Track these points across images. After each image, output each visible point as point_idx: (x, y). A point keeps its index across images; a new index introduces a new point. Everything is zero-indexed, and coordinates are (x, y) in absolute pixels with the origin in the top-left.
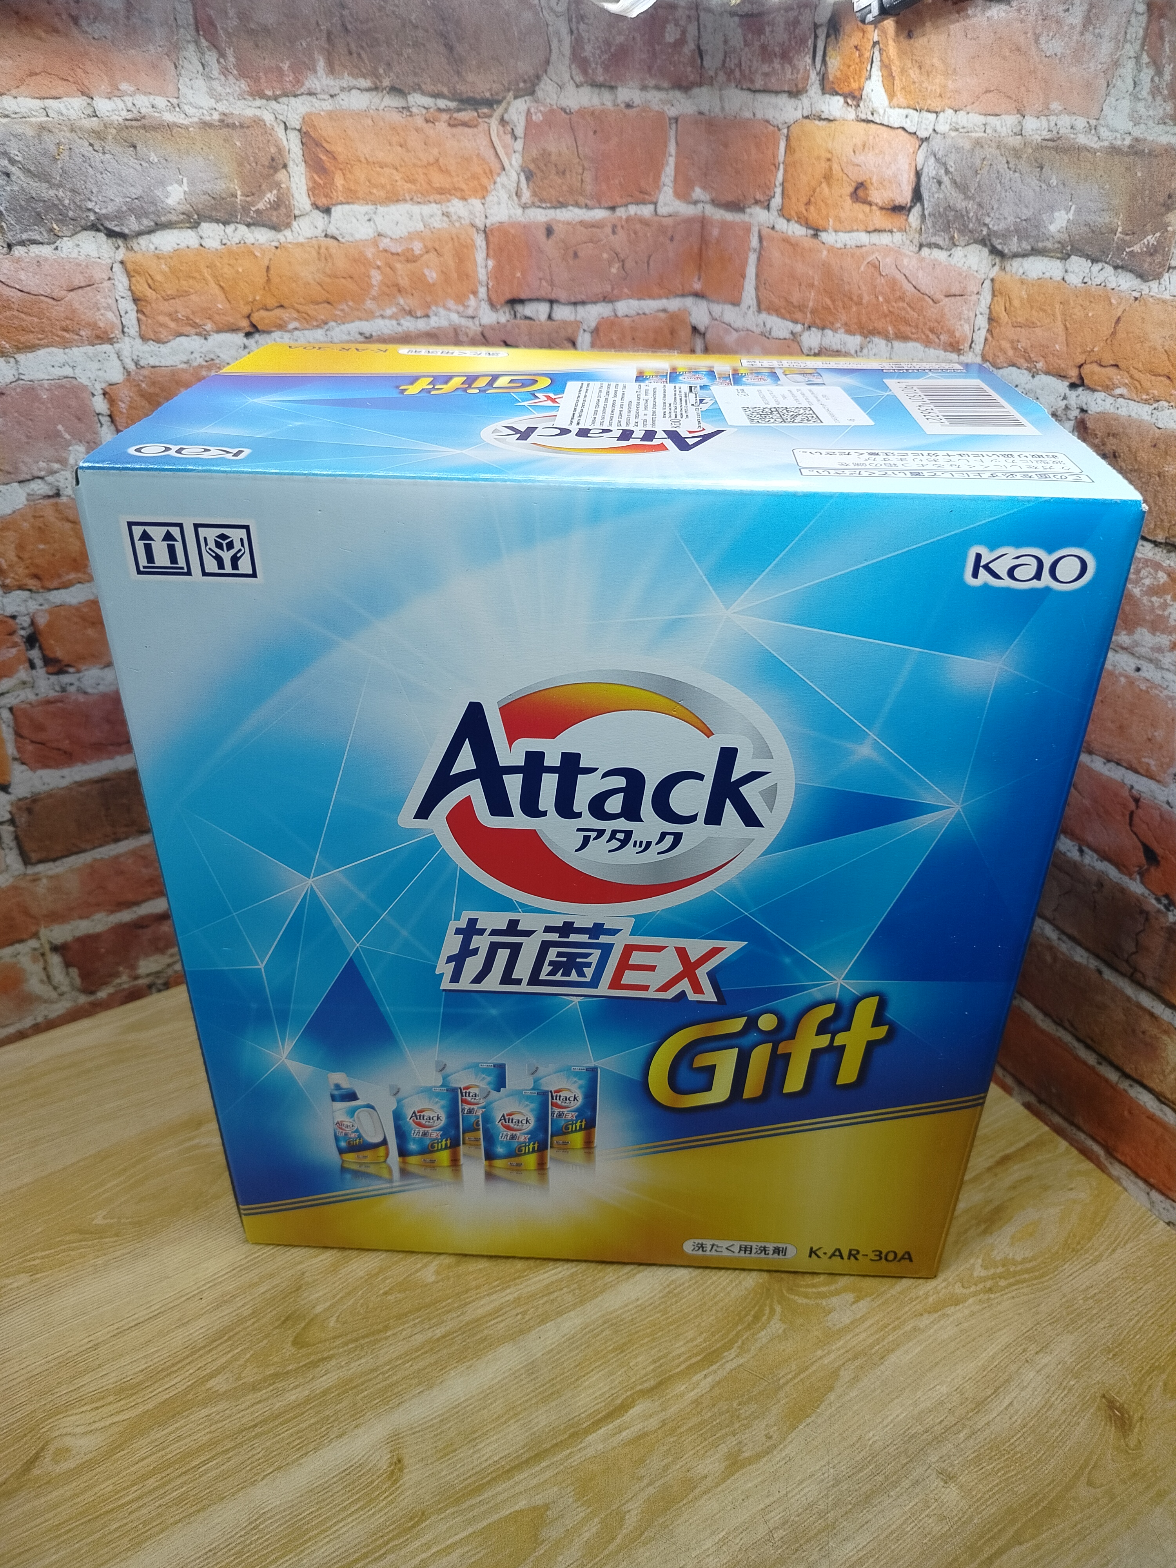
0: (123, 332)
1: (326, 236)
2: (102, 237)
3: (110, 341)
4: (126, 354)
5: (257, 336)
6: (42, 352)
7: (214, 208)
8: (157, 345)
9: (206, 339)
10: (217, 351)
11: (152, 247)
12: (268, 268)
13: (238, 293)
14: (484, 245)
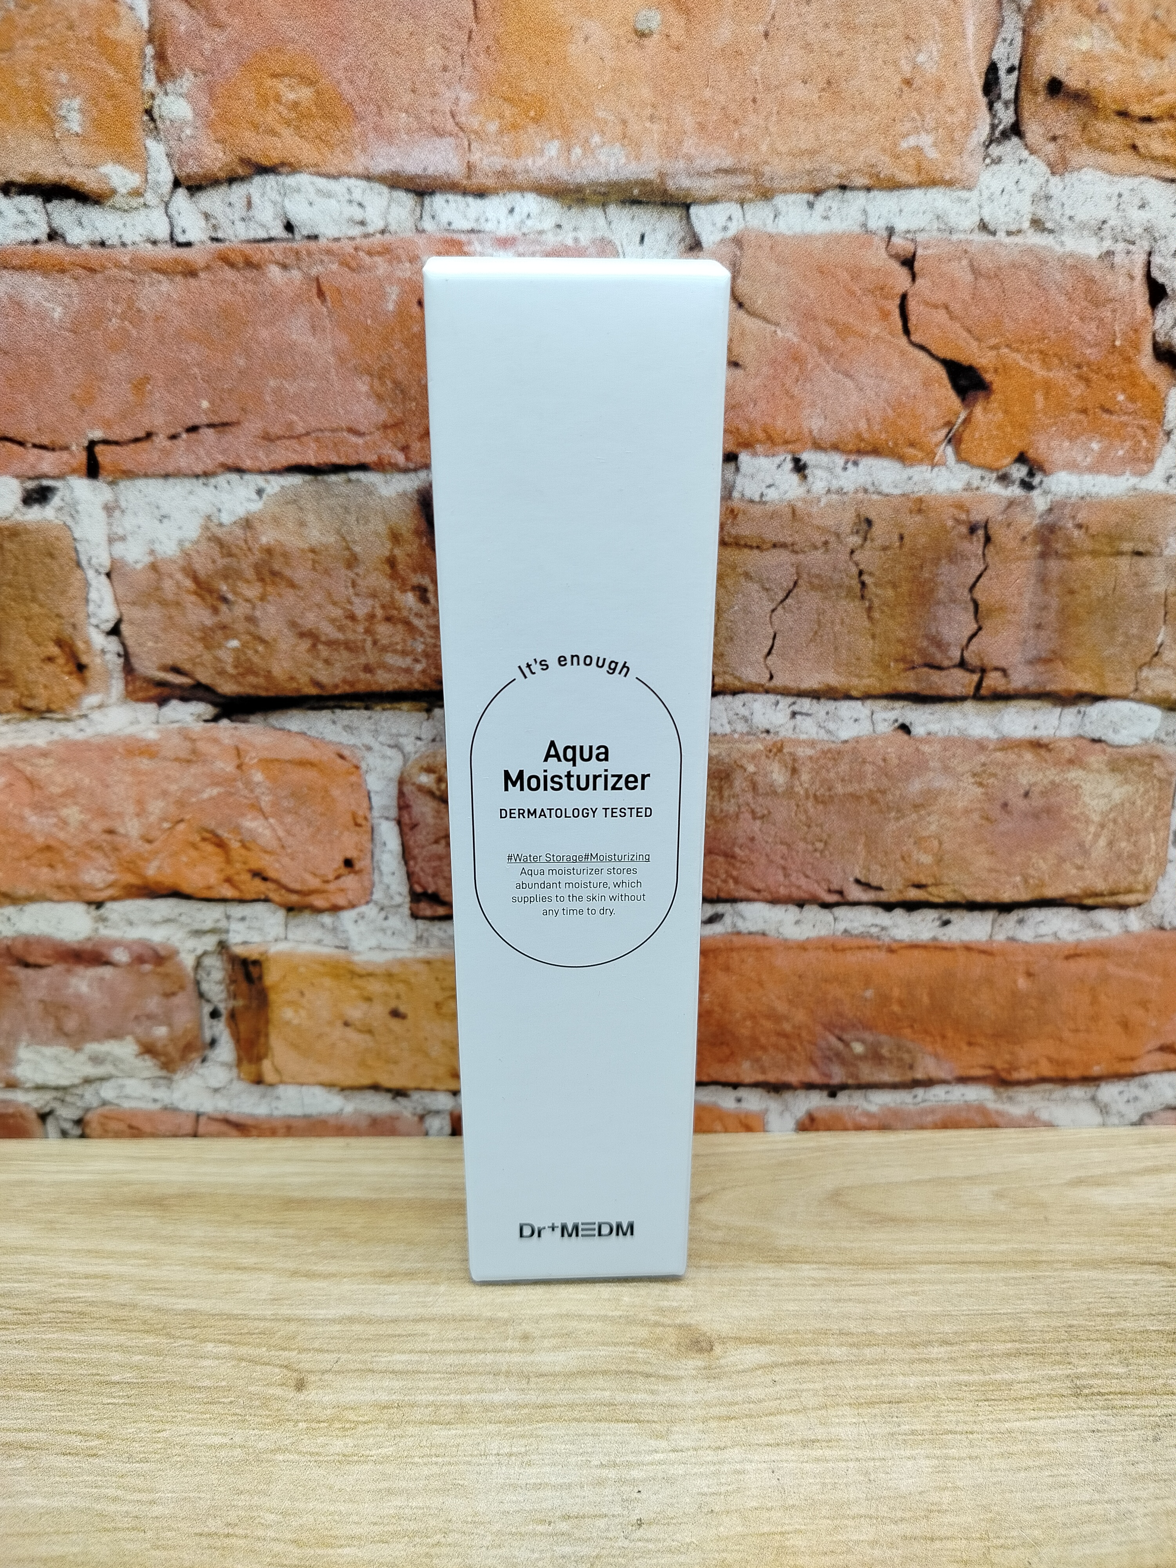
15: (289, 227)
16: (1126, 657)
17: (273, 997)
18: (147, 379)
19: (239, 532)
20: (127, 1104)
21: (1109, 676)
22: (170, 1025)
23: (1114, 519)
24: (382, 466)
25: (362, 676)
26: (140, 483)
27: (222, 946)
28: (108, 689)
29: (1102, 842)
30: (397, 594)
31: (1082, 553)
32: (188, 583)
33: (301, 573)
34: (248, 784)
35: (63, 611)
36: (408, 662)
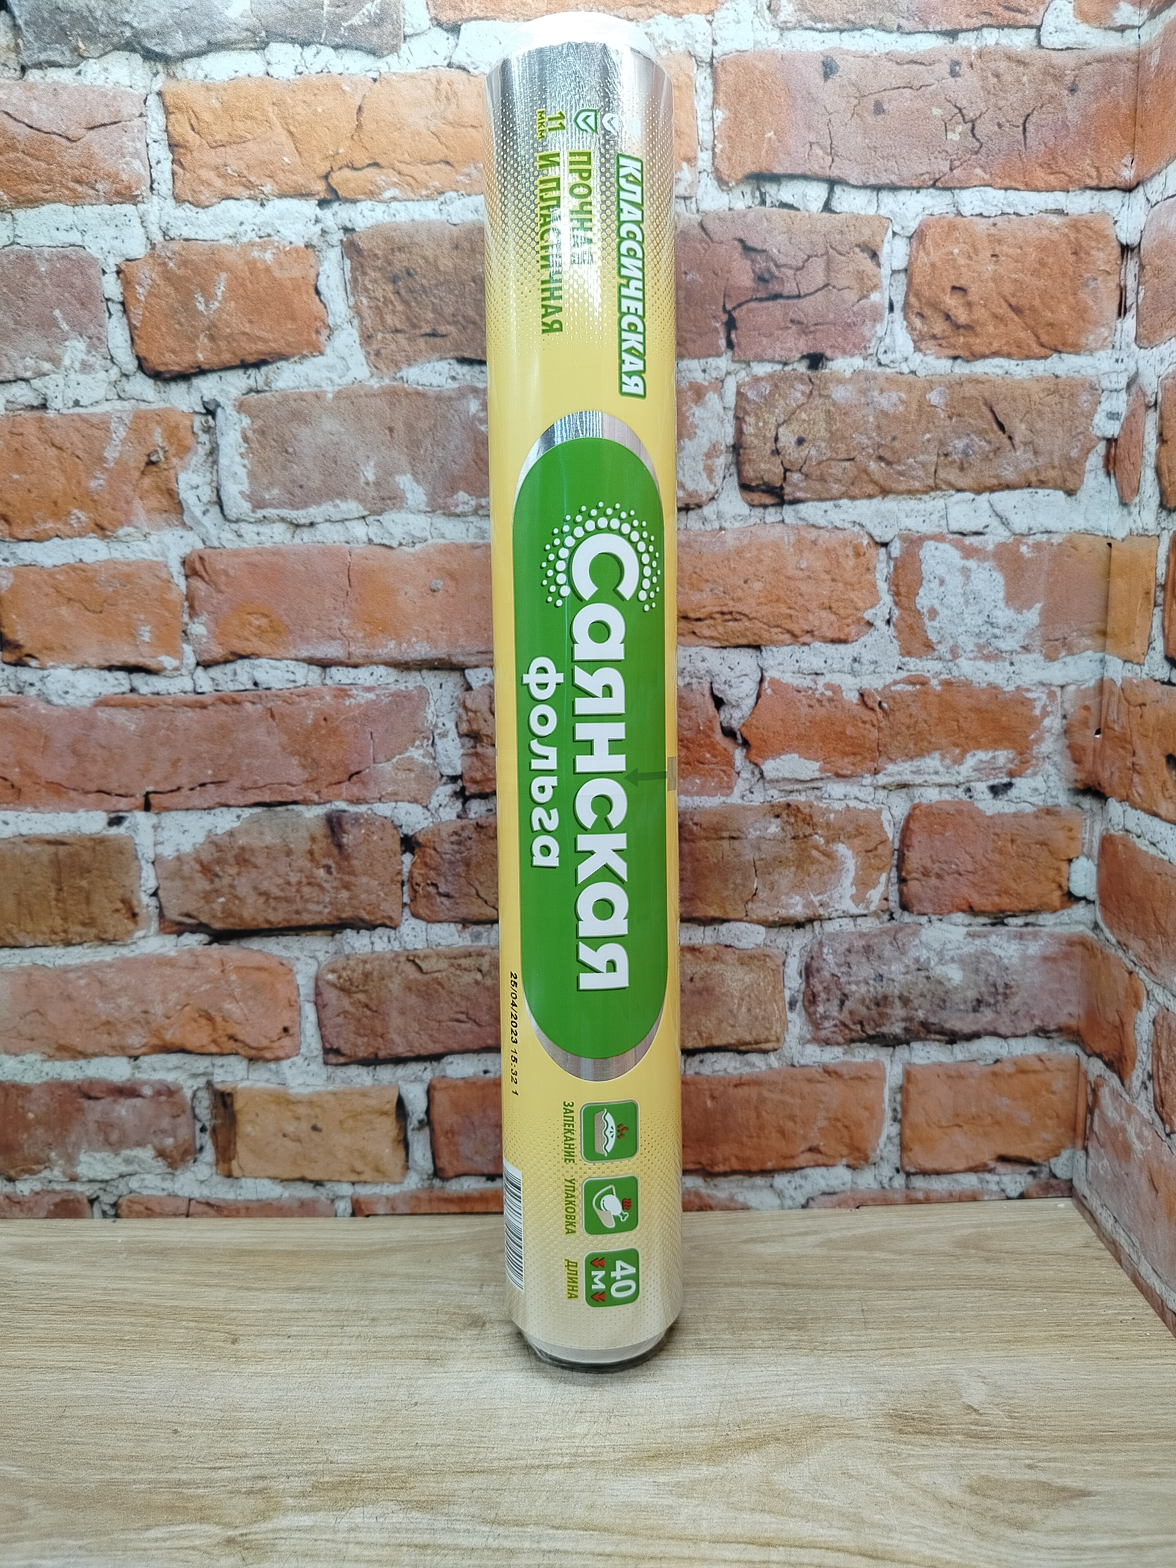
0: (152, 189)
1: (450, 65)
2: (137, 59)
3: (134, 200)
4: (152, 218)
5: (336, 205)
6: (46, 209)
7: (290, 23)
8: (195, 210)
9: (262, 205)
10: (277, 222)
11: (201, 74)
12: (360, 109)
13: (314, 142)
14: (709, 85)
15: (256, 684)
16: (737, 897)
17: (239, 1117)
18: (179, 760)
19: (227, 838)
20: (145, 1192)
21: (729, 908)
22: (175, 1137)
23: (715, 820)
24: (305, 802)
25: (295, 916)
26: (173, 813)
27: (209, 1084)
28: (149, 927)
29: (744, 1009)
30: (315, 870)
31: (700, 839)
32: (197, 867)
33: (260, 860)
34: (227, 981)
35: (127, 883)
36: (319, 908)
